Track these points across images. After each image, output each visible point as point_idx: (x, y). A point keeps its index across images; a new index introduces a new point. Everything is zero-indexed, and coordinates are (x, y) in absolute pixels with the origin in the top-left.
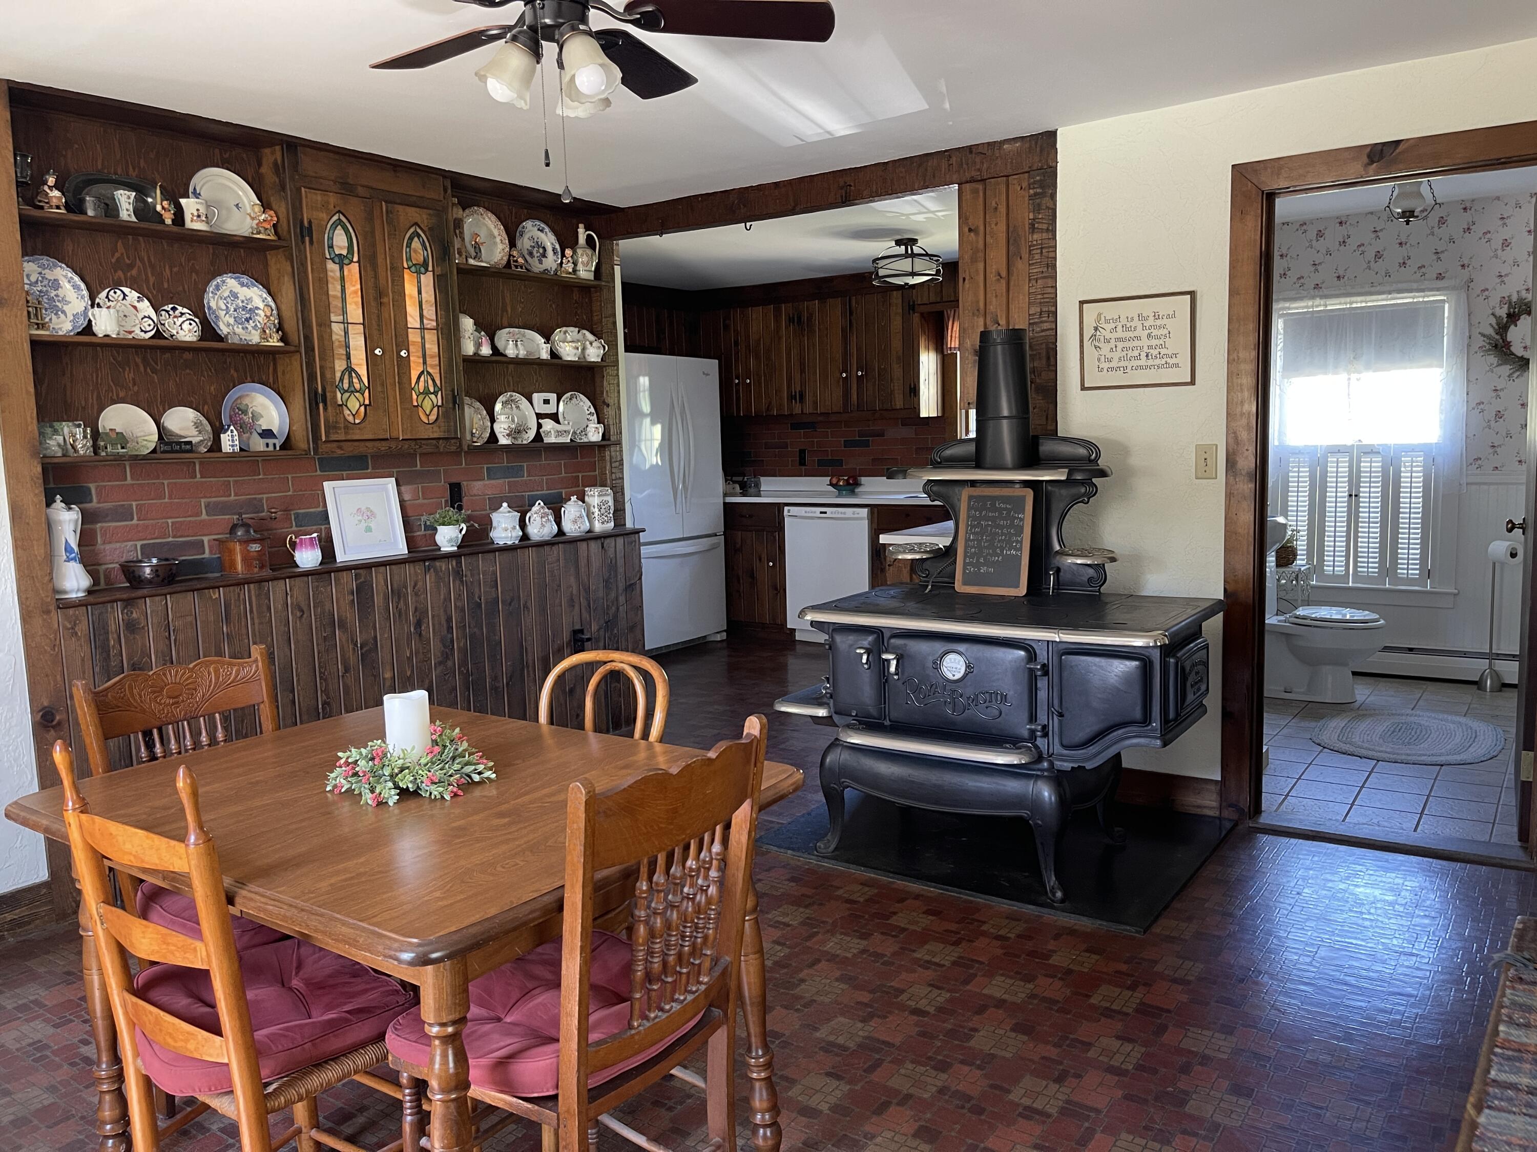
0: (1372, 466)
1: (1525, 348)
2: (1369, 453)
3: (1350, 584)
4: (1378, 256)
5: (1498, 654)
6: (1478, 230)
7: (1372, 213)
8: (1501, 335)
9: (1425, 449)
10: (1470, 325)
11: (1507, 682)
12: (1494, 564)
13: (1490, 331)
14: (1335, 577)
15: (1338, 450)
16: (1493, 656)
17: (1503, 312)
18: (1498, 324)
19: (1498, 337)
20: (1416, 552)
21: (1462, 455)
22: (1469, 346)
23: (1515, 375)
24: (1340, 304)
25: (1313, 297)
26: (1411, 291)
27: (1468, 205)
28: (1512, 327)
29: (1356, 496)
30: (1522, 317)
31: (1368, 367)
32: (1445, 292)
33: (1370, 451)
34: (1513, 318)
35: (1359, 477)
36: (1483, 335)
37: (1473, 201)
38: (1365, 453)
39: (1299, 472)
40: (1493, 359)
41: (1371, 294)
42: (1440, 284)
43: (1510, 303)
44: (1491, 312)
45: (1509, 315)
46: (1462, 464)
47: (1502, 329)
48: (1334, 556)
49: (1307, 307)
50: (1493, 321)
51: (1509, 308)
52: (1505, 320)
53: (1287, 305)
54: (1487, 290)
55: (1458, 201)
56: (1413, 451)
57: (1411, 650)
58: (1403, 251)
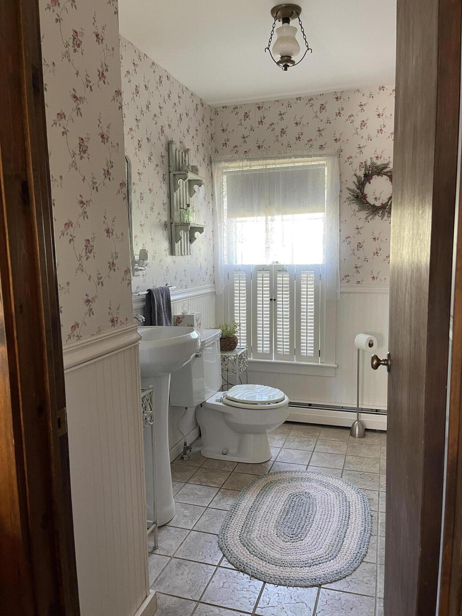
0: (283, 280)
1: (376, 199)
2: (281, 271)
3: (273, 360)
4: (283, 132)
5: (362, 409)
6: (345, 114)
7: (278, 101)
8: (360, 190)
9: (314, 268)
10: (341, 182)
11: (367, 428)
12: (359, 350)
13: (354, 187)
14: (263, 355)
15: (263, 269)
16: (359, 411)
17: (361, 174)
18: (358, 182)
19: (359, 191)
20: (311, 339)
21: (337, 273)
22: (340, 197)
23: (370, 218)
24: (259, 165)
25: (242, 160)
26: (302, 156)
27: (339, 96)
28: (367, 184)
29: (275, 300)
30: (374, 177)
31: (279, 212)
32: (325, 158)
33: (281, 269)
34: (368, 177)
35: (276, 287)
36: (349, 190)
37: (342, 92)
38: (279, 271)
39: (239, 283)
40: (355, 207)
41: (279, 158)
42: (321, 152)
43: (366, 165)
44: (354, 173)
45: (366, 175)
46: (337, 280)
47: (361, 185)
48: (263, 340)
49: (239, 167)
50: (355, 180)
51: (365, 171)
52: (363, 178)
53: (227, 164)
54: (352, 157)
55: (332, 93)
56: (308, 270)
57: (310, 405)
58: (298, 129)
